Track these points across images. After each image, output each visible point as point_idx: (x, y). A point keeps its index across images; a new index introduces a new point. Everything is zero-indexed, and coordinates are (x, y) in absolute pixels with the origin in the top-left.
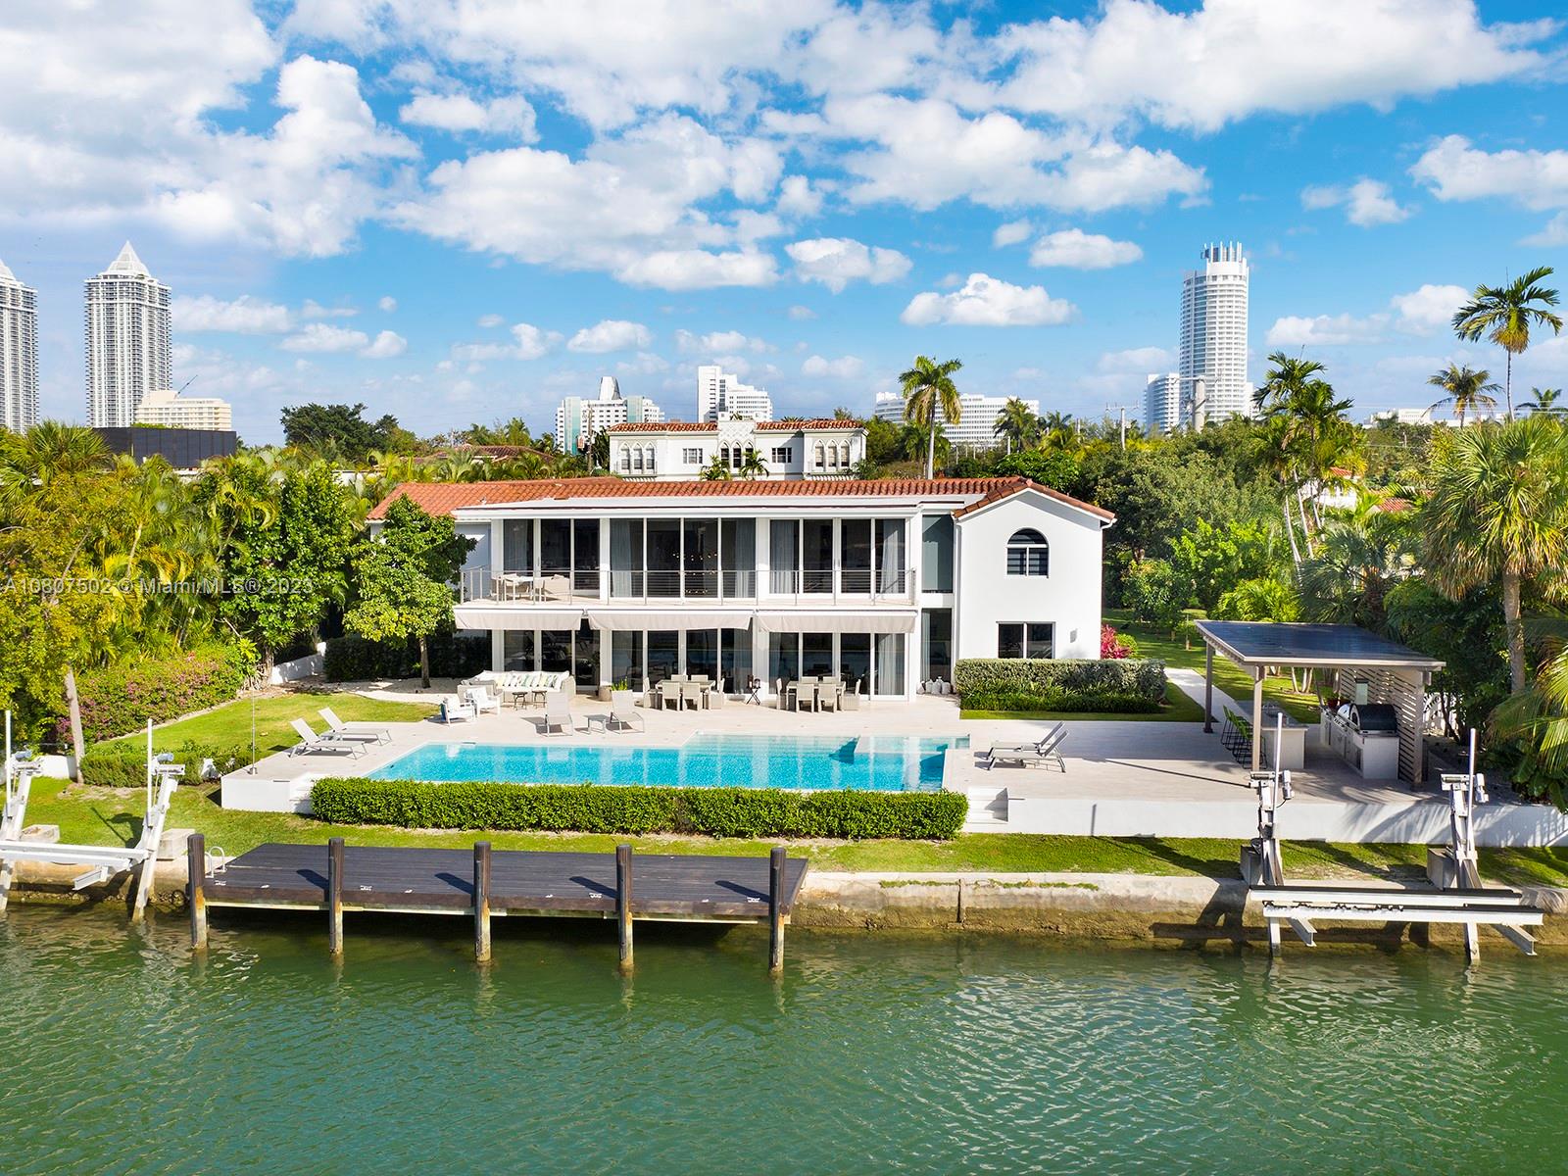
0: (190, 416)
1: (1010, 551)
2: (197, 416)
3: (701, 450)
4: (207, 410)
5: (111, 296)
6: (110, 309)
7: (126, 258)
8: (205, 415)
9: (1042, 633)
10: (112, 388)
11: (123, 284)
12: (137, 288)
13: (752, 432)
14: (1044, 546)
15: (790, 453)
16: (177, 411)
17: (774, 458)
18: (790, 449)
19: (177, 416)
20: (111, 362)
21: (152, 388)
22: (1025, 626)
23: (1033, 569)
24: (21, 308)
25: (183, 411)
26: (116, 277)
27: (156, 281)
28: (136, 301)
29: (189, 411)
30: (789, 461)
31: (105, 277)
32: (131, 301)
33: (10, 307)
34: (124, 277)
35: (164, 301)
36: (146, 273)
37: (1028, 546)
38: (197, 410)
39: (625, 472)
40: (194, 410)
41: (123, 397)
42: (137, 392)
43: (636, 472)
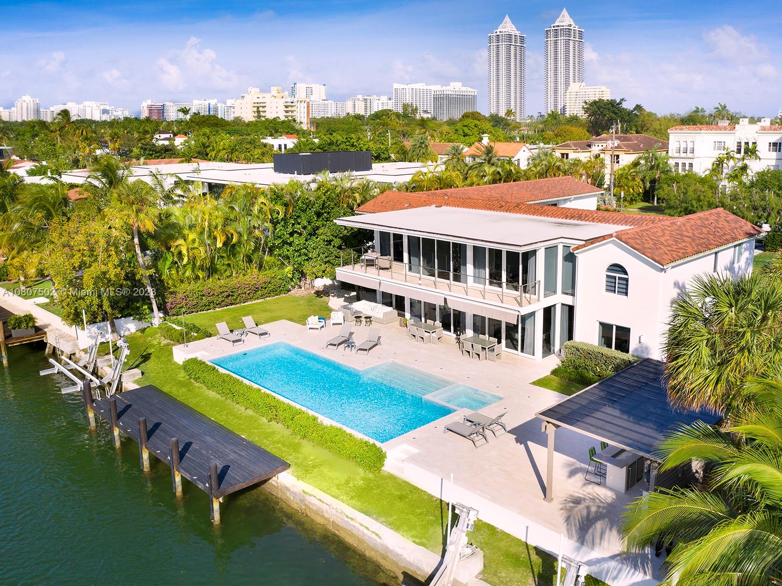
0: (590, 96)
1: (608, 276)
2: (593, 96)
3: (724, 142)
4: (598, 93)
5: (556, 36)
6: (556, 42)
7: (564, 16)
9: (624, 333)
10: (556, 82)
11: (562, 30)
12: (568, 31)
13: (757, 132)
14: (626, 276)
15: (780, 146)
16: (584, 93)
17: (770, 148)
18: (780, 144)
19: (584, 96)
20: (556, 70)
21: (574, 82)
22: (614, 328)
23: (621, 290)
24: (518, 44)
25: (587, 93)
26: (558, 26)
27: (577, 27)
28: (567, 38)
29: (590, 93)
30: (779, 151)
31: (554, 27)
32: (565, 38)
33: (514, 44)
34: (562, 26)
35: (581, 37)
36: (572, 23)
37: (617, 275)
38: (593, 93)
39: (677, 155)
40: (592, 93)
41: (561, 87)
42: (567, 84)
43: (684, 155)
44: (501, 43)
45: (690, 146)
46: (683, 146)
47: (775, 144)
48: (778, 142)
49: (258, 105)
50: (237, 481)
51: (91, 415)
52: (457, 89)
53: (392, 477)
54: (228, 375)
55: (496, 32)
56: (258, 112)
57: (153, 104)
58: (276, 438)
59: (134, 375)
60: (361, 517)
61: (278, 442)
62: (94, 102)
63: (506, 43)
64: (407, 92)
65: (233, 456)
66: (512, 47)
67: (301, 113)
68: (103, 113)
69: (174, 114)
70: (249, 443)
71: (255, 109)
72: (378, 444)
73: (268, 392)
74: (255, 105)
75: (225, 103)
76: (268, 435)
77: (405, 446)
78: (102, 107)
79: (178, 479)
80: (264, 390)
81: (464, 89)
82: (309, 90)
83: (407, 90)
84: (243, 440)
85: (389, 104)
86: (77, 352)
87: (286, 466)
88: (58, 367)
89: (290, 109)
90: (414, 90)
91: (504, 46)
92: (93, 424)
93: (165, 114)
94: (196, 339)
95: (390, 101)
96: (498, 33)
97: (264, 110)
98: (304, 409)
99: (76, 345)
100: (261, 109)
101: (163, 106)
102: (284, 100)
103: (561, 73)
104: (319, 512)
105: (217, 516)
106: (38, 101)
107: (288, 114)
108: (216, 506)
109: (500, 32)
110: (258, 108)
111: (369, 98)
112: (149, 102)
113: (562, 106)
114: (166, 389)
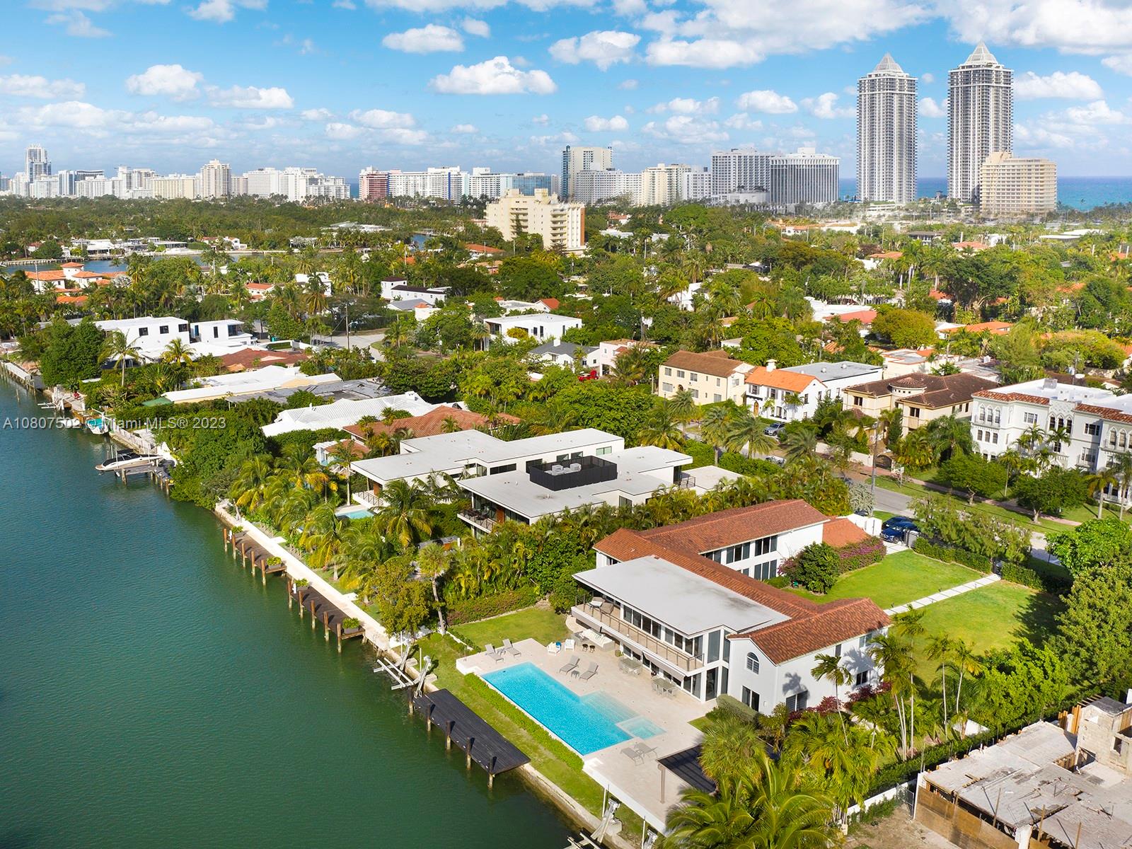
2: (1027, 171)
3: (1036, 415)
4: (1034, 167)
5: (967, 81)
6: (966, 91)
7: (979, 52)
8: (1032, 171)
10: (965, 149)
11: (975, 72)
12: (986, 74)
13: (1073, 411)
16: (1011, 168)
17: (1086, 430)
18: (1098, 427)
19: (1011, 172)
20: (966, 130)
21: (996, 150)
22: (751, 692)
24: (906, 92)
25: (1016, 167)
26: (971, 67)
27: (1001, 66)
28: (985, 84)
29: (1021, 168)
31: (963, 67)
32: (981, 84)
33: (898, 92)
34: (977, 66)
35: (1008, 81)
36: (993, 62)
38: (1027, 168)
39: (980, 422)
40: (1024, 167)
41: (974, 156)
42: (984, 152)
43: (987, 423)
44: (877, 92)
45: (995, 415)
46: (988, 413)
47: (1092, 427)
48: (1096, 425)
49: (517, 212)
50: (502, 766)
51: (411, 707)
52: (808, 157)
53: (586, 776)
54: (494, 691)
55: (870, 76)
56: (518, 220)
57: (374, 172)
58: (524, 740)
59: (432, 679)
60: (566, 796)
61: (524, 743)
62: (298, 169)
63: (885, 92)
64: (732, 161)
65: (499, 750)
66: (895, 96)
67: (573, 222)
68: (311, 184)
69: (402, 186)
70: (508, 742)
71: (514, 217)
72: (580, 756)
73: (520, 709)
74: (513, 211)
75: (471, 173)
76: (519, 738)
77: (596, 759)
78: (309, 175)
79: (469, 759)
80: (517, 707)
81: (818, 156)
82: (588, 155)
83: (732, 158)
84: (505, 740)
85: (705, 177)
86: (389, 650)
87: (528, 760)
88: (384, 667)
89: (559, 218)
90: (742, 158)
91: (882, 95)
92: (411, 712)
93: (391, 187)
94: (472, 653)
95: (706, 173)
96: (873, 77)
97: (525, 218)
98: (541, 725)
99: (388, 645)
100: (521, 217)
101: (388, 175)
102: (550, 208)
103: (974, 135)
104: (545, 789)
105: (491, 783)
106: (228, 167)
107: (556, 226)
108: (491, 779)
109: (876, 75)
110: (517, 217)
111: (675, 167)
112: (369, 170)
113: (976, 184)
114: (454, 693)
